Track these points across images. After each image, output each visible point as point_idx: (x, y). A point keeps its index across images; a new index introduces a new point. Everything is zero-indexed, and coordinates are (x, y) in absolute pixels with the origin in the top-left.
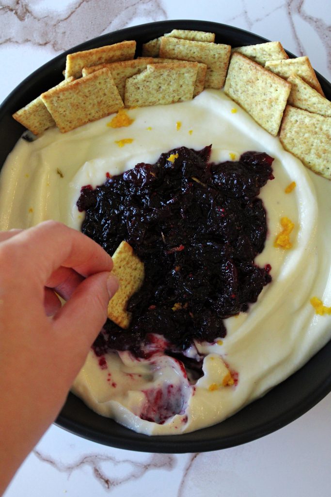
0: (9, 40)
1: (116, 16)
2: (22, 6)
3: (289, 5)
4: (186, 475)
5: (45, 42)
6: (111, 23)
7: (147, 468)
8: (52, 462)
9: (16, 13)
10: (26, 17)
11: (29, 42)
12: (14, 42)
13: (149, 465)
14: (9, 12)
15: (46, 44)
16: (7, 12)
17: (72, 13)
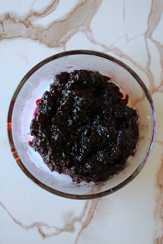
0: (21, 36)
1: (69, 30)
2: (28, 21)
3: (146, 34)
4: (78, 236)
5: (37, 38)
6: (66, 33)
7: (62, 231)
8: (20, 224)
9: (25, 24)
10: (29, 27)
11: (29, 38)
12: (23, 37)
13: (63, 230)
14: (22, 23)
15: (37, 39)
16: (21, 23)
17: (50, 27)
